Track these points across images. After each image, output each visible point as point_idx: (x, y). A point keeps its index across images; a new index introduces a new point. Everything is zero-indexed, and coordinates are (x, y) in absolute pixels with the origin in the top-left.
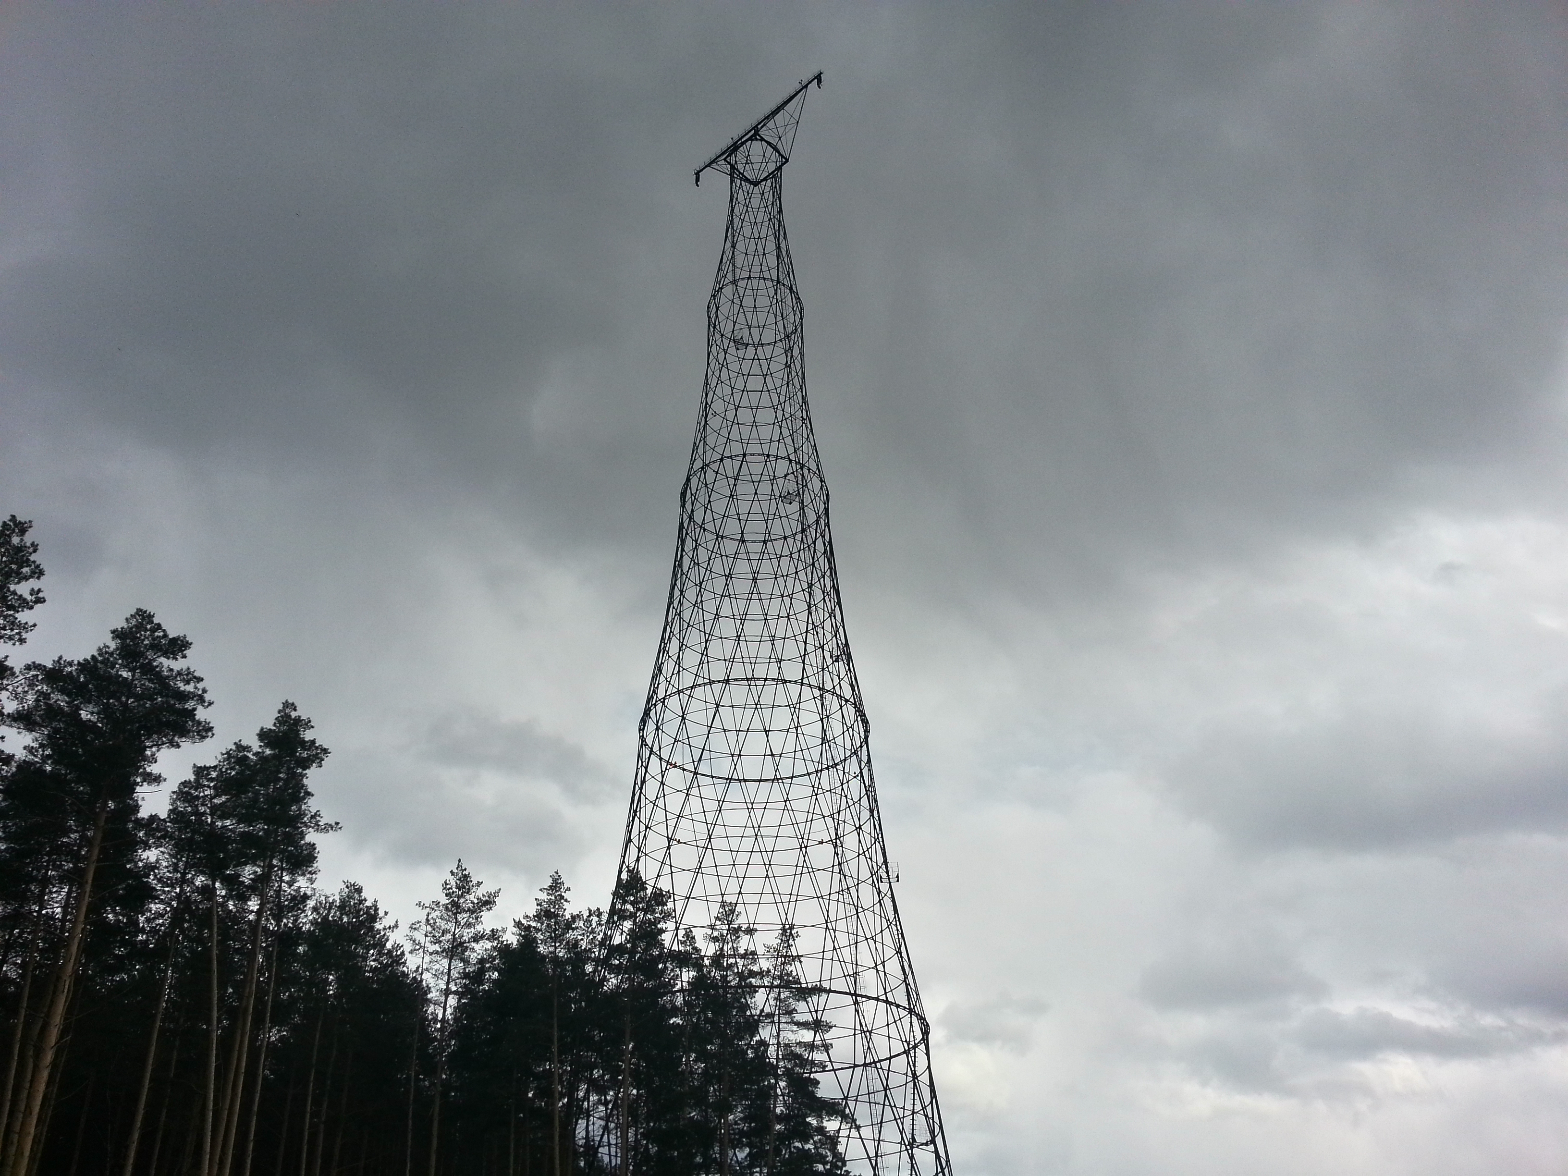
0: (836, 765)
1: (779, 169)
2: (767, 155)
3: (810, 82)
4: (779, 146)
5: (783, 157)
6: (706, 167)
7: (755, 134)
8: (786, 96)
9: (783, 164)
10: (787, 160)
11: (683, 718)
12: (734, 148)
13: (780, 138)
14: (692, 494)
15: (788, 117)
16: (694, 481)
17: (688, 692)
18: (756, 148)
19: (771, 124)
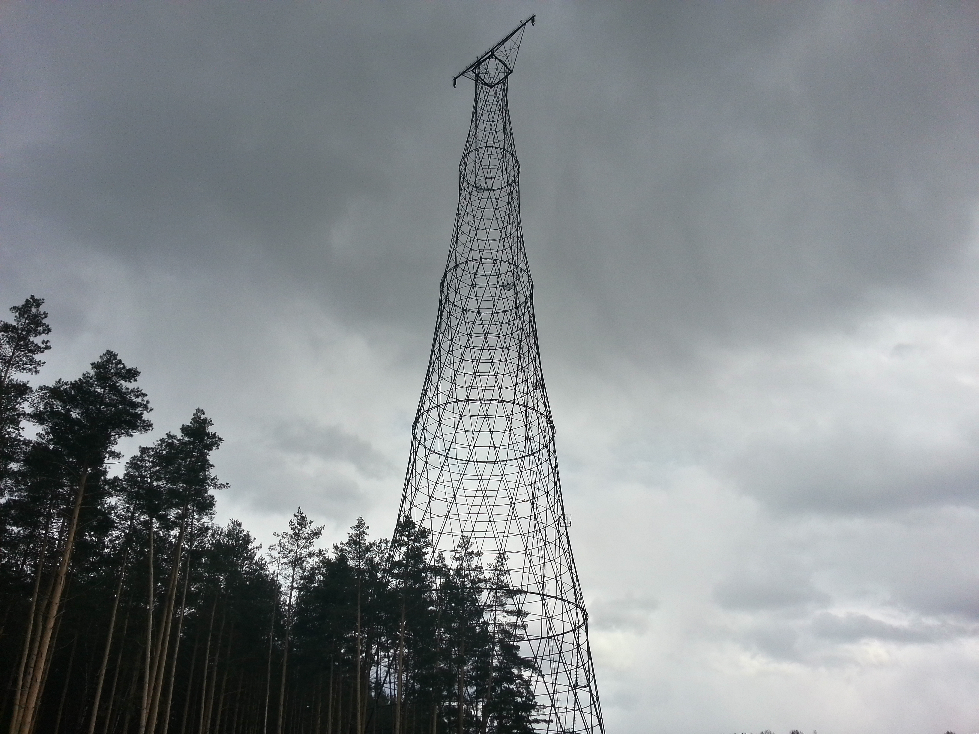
0: (534, 453)
1: (506, 77)
2: (499, 68)
3: (527, 22)
4: (507, 63)
5: (509, 69)
6: (460, 75)
7: (492, 54)
8: (512, 31)
9: (509, 74)
10: (511, 72)
11: (440, 423)
12: (479, 63)
13: (507, 57)
14: (448, 283)
15: (512, 43)
16: (449, 275)
17: (443, 407)
18: (492, 63)
19: (502, 48)
